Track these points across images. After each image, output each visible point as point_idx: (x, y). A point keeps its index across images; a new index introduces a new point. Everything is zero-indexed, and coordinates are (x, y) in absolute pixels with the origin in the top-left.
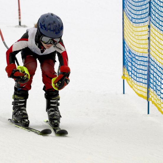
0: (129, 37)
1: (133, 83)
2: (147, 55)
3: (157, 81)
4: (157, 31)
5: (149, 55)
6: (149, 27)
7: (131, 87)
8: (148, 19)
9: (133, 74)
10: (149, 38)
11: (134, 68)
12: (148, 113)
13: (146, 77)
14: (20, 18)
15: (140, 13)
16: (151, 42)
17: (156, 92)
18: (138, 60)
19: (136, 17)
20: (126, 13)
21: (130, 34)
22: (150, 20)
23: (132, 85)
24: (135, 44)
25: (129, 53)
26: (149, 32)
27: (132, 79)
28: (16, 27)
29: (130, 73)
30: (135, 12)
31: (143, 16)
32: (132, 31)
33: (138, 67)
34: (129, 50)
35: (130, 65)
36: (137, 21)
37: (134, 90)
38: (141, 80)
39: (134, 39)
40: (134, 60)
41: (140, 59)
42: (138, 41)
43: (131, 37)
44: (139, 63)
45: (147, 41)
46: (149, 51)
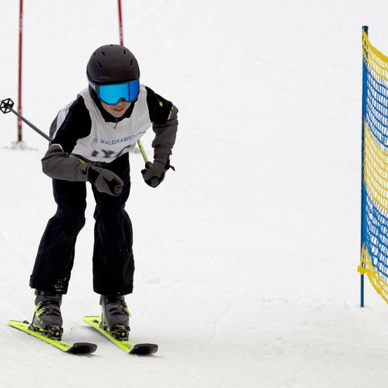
0: (374, 178)
1: (382, 283)
7: (379, 292)
9: (382, 262)
11: (383, 248)
20: (369, 125)
21: (377, 172)
23: (379, 287)
25: (374, 215)
27: (381, 273)
29: (376, 260)
32: (383, 165)
34: (374, 208)
35: (375, 243)
37: (383, 297)
40: (384, 230)
43: (381, 180)
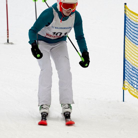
14: (8, 37)
28: (5, 44)
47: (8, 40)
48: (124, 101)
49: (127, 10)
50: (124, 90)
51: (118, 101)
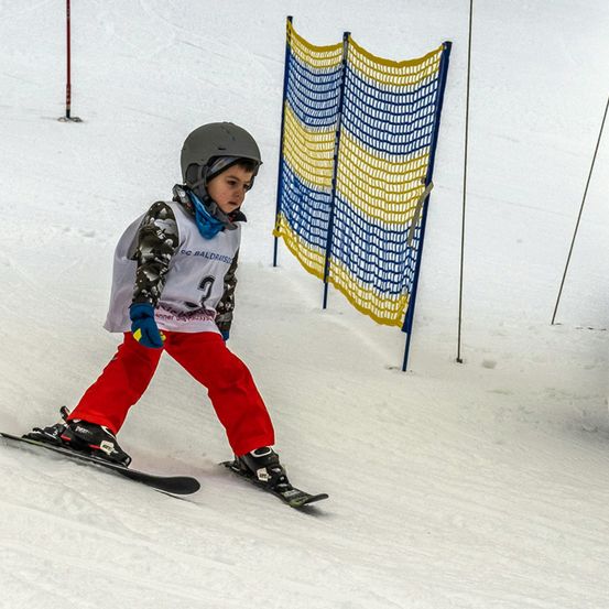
1: (300, 246)
2: (329, 192)
3: (353, 245)
4: (355, 144)
5: (334, 191)
6: (338, 134)
7: (295, 253)
8: (336, 118)
10: (336, 158)
11: (305, 215)
12: (325, 307)
13: (325, 234)
14: (68, 103)
15: (324, 105)
16: (340, 166)
17: (349, 265)
18: (314, 200)
19: (313, 113)
20: (291, 104)
22: (341, 121)
23: (296, 250)
24: (308, 167)
25: (296, 185)
26: (337, 144)
27: (300, 237)
28: (59, 120)
29: (296, 226)
30: (312, 104)
31: (328, 112)
32: (303, 141)
33: (314, 214)
35: (296, 210)
36: (315, 122)
37: (299, 259)
38: (317, 240)
39: (306, 158)
40: (306, 199)
41: (319, 197)
42: (314, 162)
43: (301, 154)
44: (316, 205)
45: (332, 162)
46: (334, 182)
47: (68, 111)
48: (275, 265)
49: (292, 36)
50: (276, 239)
51: (261, 266)
